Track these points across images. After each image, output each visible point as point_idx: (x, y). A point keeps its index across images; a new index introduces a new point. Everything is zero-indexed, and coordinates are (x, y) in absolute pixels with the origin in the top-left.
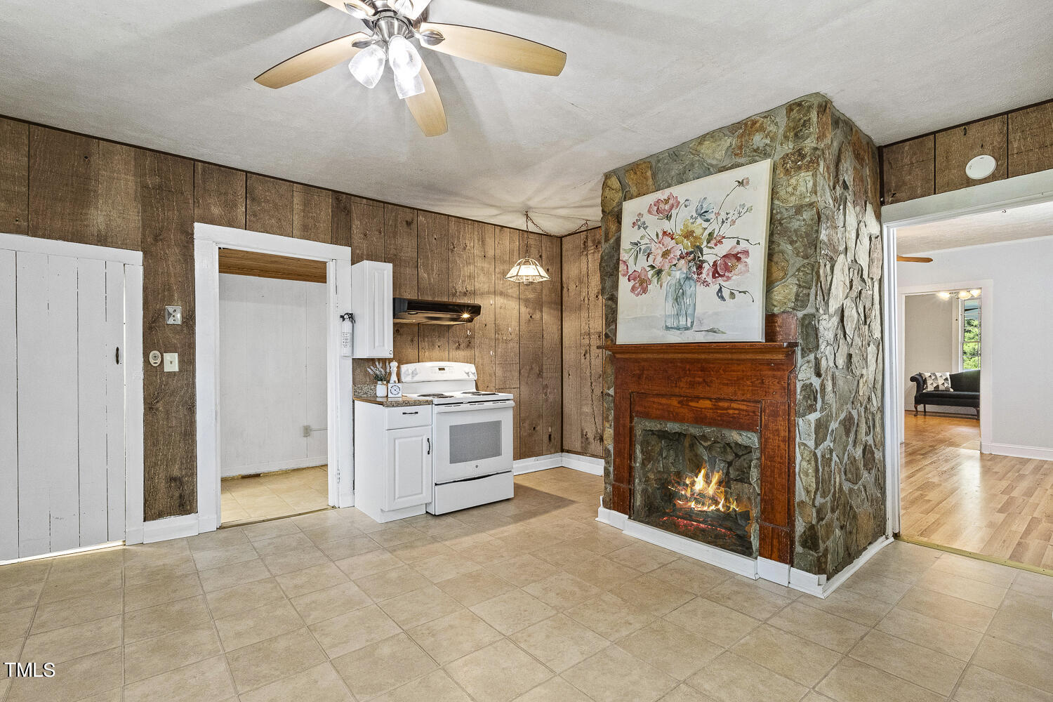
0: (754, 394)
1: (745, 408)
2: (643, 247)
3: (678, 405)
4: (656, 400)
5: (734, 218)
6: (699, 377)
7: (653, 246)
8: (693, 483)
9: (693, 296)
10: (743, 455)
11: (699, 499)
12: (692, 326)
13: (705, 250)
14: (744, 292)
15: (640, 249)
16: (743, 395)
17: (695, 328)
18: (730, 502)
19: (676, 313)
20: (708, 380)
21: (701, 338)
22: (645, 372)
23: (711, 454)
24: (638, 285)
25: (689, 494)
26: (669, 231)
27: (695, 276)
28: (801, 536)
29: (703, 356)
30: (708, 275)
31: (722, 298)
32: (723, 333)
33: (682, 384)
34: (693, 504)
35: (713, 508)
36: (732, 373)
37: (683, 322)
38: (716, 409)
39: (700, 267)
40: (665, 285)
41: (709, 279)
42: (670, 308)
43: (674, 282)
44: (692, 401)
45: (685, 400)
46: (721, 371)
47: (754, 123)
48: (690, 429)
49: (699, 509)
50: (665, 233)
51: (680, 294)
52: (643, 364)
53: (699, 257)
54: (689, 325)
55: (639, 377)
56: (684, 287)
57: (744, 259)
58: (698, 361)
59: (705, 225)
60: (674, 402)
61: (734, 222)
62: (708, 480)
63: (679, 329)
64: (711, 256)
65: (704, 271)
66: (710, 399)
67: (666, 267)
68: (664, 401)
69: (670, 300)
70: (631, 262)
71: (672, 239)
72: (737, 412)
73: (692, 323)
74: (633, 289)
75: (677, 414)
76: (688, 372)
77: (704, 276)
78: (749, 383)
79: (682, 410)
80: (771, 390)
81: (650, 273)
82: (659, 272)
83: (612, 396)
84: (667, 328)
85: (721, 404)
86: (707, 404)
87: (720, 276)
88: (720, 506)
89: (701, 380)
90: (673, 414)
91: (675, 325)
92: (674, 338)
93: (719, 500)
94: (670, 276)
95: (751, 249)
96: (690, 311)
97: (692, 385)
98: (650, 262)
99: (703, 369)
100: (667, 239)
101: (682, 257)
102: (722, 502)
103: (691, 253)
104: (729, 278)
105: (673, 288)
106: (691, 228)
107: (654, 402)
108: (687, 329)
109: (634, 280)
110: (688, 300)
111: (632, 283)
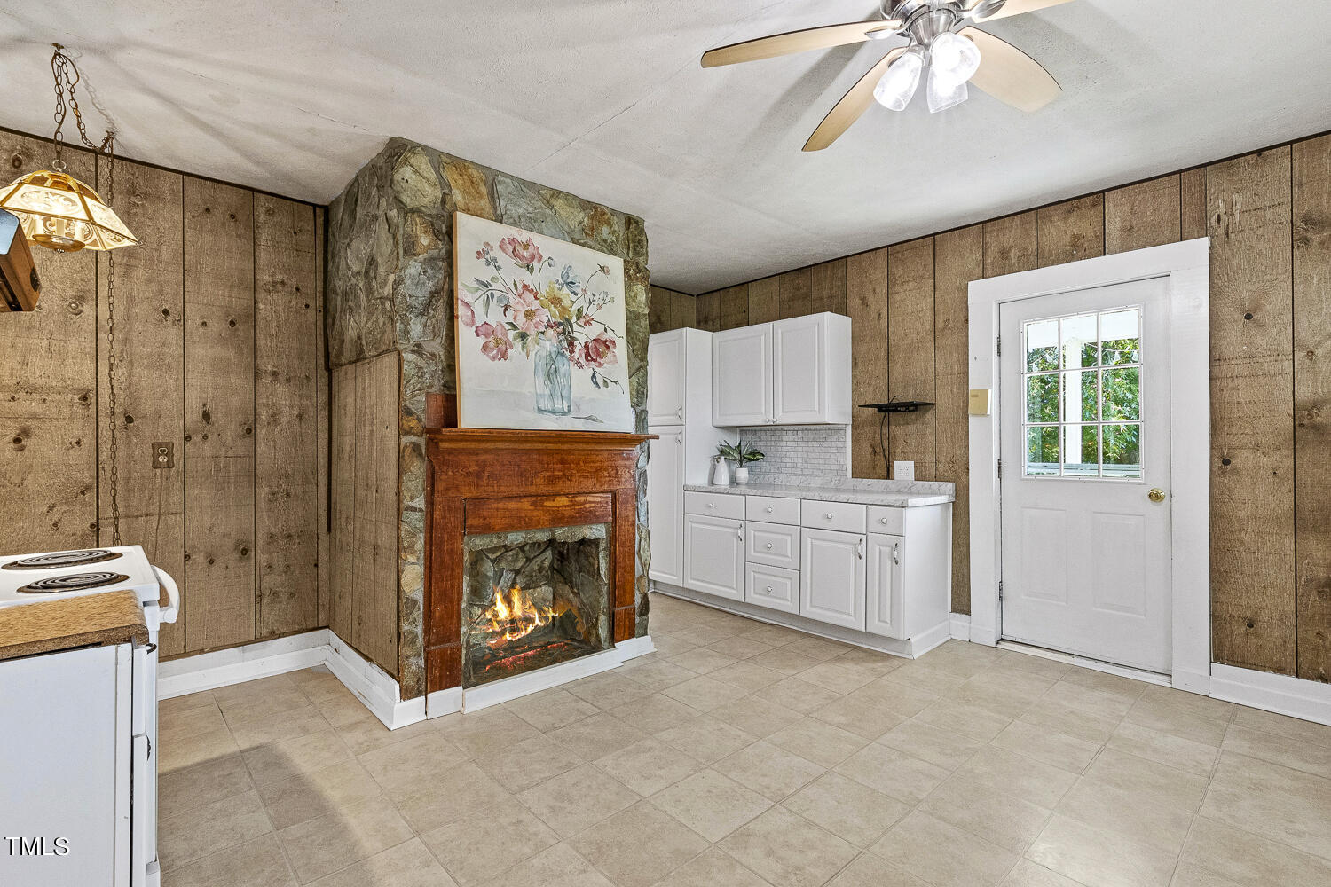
0: (610, 484)
1: (599, 499)
2: (497, 294)
3: (530, 508)
4: (500, 505)
5: (601, 302)
6: (559, 471)
7: (510, 296)
8: (496, 615)
9: (568, 376)
10: (535, 557)
11: (513, 624)
12: (569, 411)
13: (575, 327)
14: (616, 382)
15: (492, 295)
16: (601, 486)
17: (572, 414)
18: (544, 612)
19: (549, 392)
20: (568, 473)
21: (579, 426)
22: (488, 468)
23: (498, 566)
24: (492, 345)
25: (497, 628)
26: (531, 287)
27: (568, 354)
28: (639, 608)
29: (566, 447)
30: (580, 355)
31: (596, 383)
32: (601, 422)
33: (538, 481)
34: (508, 637)
35: (530, 628)
36: (592, 464)
37: (558, 406)
38: (573, 505)
39: (571, 344)
40: (532, 354)
41: (582, 360)
42: (542, 387)
43: (544, 354)
44: (547, 500)
45: (539, 499)
46: (582, 464)
47: (603, 213)
48: (537, 535)
49: (517, 638)
50: (525, 287)
51: (552, 371)
52: (483, 457)
53: (569, 332)
54: (566, 410)
55: (478, 475)
56: (556, 363)
57: (611, 349)
58: (558, 451)
59: (573, 298)
60: (526, 505)
61: (599, 307)
62: (508, 600)
63: (555, 413)
64: (583, 335)
65: (577, 350)
66: (566, 495)
67: (532, 332)
68: (512, 505)
69: (541, 379)
70: (478, 307)
71: (536, 298)
72: (593, 505)
73: (569, 407)
74: (485, 348)
75: (530, 519)
76: (546, 466)
77: (576, 355)
78: (606, 474)
79: (536, 513)
80: (623, 480)
81: (511, 334)
82: (523, 336)
83: (421, 510)
84: (540, 410)
85: (578, 499)
86: (564, 501)
87: (593, 360)
88: (537, 622)
89: (561, 473)
90: (525, 520)
91: (550, 408)
92: (550, 424)
93: (531, 616)
94: (538, 344)
95: (617, 341)
96: (565, 393)
97: (551, 481)
98: (510, 318)
99: (562, 462)
100: (530, 297)
101: (549, 326)
102: (537, 616)
103: (560, 324)
104: (601, 365)
105: (543, 361)
106: (558, 294)
107: (497, 509)
108: (564, 414)
109: (487, 335)
110: (562, 380)
111: (482, 340)
